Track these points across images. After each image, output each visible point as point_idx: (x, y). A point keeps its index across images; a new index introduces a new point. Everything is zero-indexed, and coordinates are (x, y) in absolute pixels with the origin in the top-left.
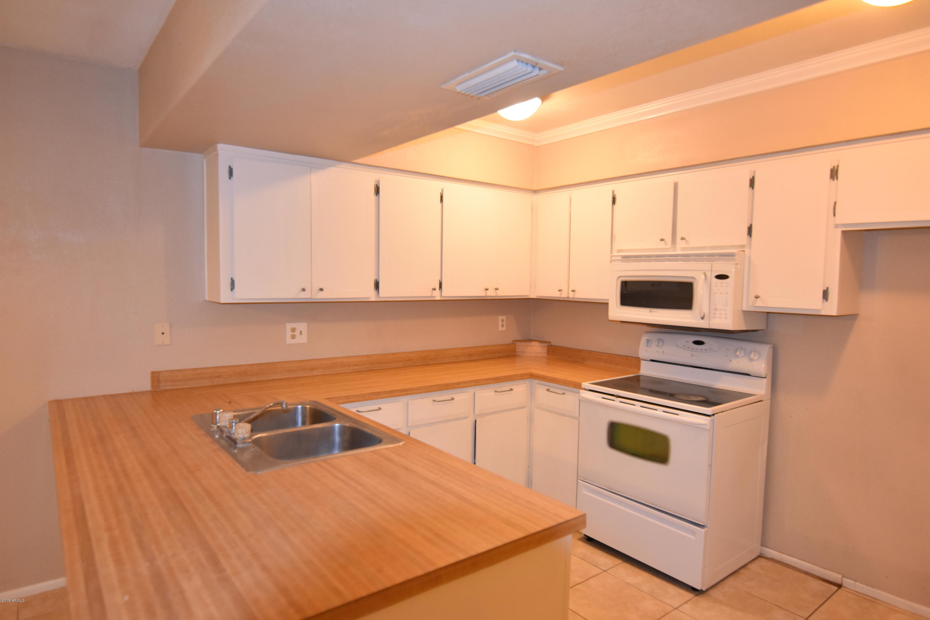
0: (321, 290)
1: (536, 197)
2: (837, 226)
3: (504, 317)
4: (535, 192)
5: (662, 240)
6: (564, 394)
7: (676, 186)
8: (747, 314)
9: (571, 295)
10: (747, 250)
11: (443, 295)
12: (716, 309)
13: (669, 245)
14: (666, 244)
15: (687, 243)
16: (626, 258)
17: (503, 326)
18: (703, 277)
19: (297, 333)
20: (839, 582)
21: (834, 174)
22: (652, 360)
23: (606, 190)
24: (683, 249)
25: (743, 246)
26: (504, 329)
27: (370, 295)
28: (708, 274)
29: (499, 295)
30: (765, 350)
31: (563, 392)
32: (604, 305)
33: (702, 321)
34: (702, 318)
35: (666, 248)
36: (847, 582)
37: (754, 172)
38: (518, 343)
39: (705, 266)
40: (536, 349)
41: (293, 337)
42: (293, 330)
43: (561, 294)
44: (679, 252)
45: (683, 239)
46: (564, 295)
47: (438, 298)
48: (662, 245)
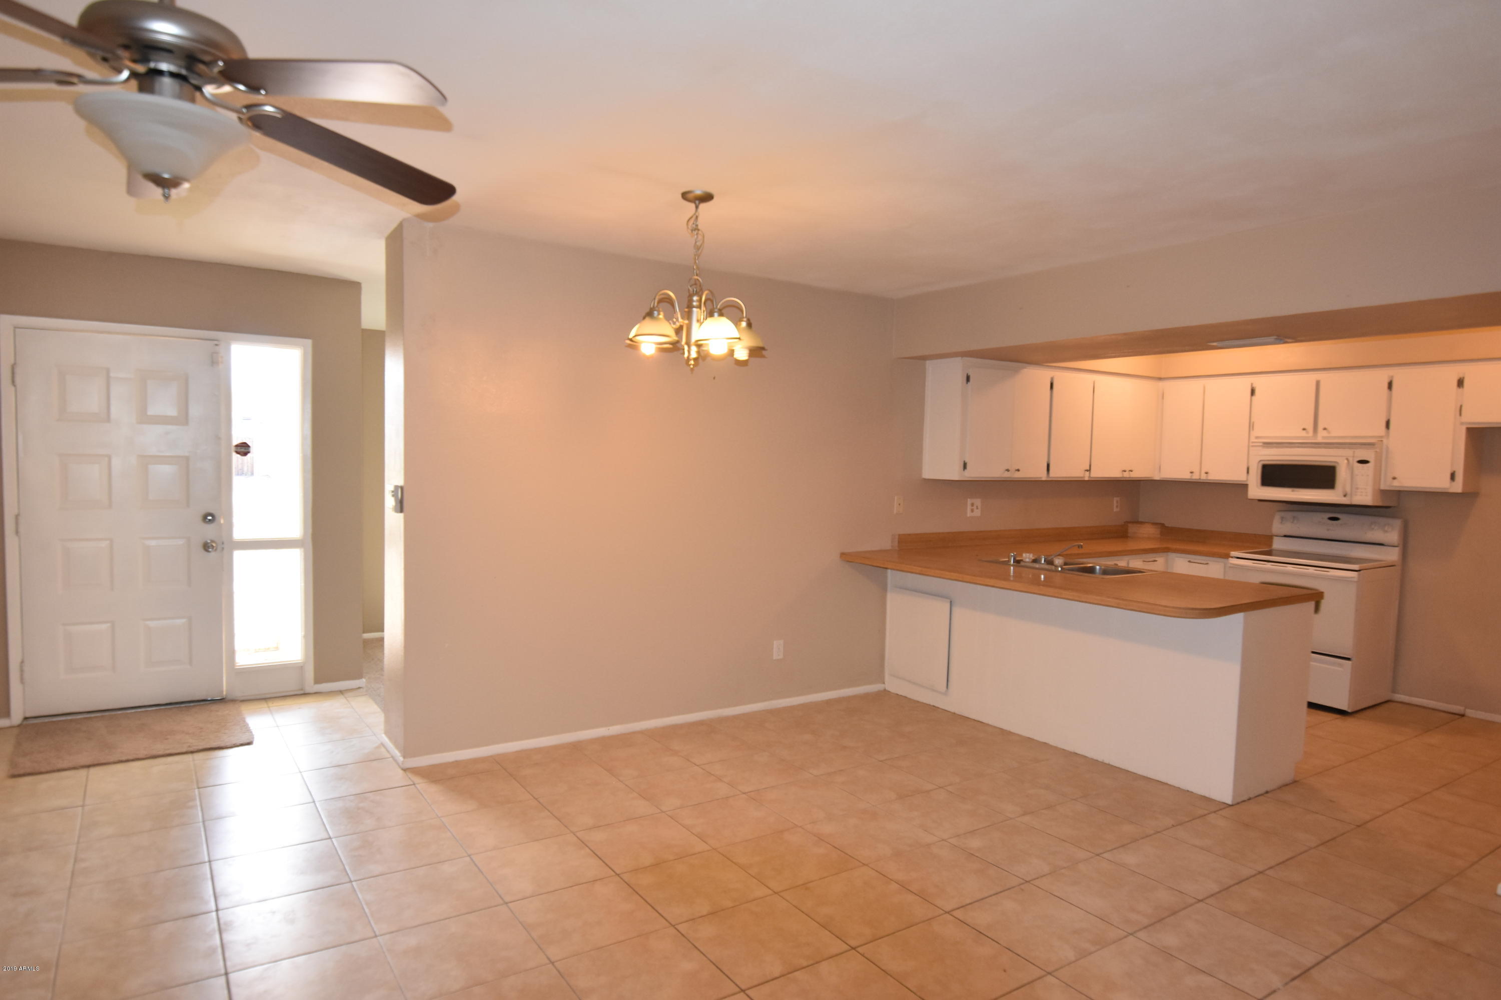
0: (1018, 470)
1: (1161, 384)
2: (1462, 424)
3: (1118, 499)
4: (1160, 379)
5: (1304, 429)
6: (1207, 564)
7: (1318, 383)
8: (1384, 493)
9: (1203, 477)
10: (1385, 441)
11: (1091, 476)
12: (1357, 489)
13: (1311, 434)
14: (1308, 433)
15: (1329, 432)
16: (1267, 445)
17: (1117, 507)
18: (1346, 461)
19: (975, 507)
20: (1462, 712)
21: (1460, 383)
22: (1285, 536)
23: (1244, 383)
24: (1324, 438)
25: (1382, 437)
26: (1118, 510)
27: (1042, 475)
28: (1351, 459)
29: (1132, 476)
30: (1398, 523)
31: (1206, 563)
32: (1244, 487)
33: (1344, 499)
34: (1345, 496)
35: (1309, 436)
36: (1470, 713)
37: (1392, 377)
38: (1129, 525)
39: (1348, 452)
40: (1148, 530)
41: (972, 511)
42: (972, 505)
43: (1191, 476)
44: (1319, 439)
45: (1325, 429)
46: (1196, 477)
47: (1087, 479)
48: (1304, 434)
